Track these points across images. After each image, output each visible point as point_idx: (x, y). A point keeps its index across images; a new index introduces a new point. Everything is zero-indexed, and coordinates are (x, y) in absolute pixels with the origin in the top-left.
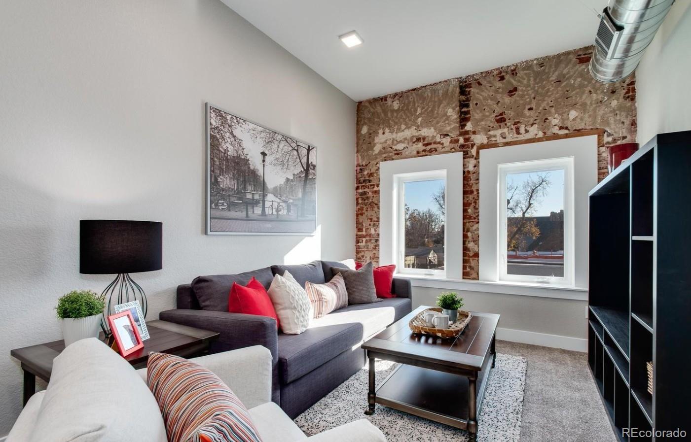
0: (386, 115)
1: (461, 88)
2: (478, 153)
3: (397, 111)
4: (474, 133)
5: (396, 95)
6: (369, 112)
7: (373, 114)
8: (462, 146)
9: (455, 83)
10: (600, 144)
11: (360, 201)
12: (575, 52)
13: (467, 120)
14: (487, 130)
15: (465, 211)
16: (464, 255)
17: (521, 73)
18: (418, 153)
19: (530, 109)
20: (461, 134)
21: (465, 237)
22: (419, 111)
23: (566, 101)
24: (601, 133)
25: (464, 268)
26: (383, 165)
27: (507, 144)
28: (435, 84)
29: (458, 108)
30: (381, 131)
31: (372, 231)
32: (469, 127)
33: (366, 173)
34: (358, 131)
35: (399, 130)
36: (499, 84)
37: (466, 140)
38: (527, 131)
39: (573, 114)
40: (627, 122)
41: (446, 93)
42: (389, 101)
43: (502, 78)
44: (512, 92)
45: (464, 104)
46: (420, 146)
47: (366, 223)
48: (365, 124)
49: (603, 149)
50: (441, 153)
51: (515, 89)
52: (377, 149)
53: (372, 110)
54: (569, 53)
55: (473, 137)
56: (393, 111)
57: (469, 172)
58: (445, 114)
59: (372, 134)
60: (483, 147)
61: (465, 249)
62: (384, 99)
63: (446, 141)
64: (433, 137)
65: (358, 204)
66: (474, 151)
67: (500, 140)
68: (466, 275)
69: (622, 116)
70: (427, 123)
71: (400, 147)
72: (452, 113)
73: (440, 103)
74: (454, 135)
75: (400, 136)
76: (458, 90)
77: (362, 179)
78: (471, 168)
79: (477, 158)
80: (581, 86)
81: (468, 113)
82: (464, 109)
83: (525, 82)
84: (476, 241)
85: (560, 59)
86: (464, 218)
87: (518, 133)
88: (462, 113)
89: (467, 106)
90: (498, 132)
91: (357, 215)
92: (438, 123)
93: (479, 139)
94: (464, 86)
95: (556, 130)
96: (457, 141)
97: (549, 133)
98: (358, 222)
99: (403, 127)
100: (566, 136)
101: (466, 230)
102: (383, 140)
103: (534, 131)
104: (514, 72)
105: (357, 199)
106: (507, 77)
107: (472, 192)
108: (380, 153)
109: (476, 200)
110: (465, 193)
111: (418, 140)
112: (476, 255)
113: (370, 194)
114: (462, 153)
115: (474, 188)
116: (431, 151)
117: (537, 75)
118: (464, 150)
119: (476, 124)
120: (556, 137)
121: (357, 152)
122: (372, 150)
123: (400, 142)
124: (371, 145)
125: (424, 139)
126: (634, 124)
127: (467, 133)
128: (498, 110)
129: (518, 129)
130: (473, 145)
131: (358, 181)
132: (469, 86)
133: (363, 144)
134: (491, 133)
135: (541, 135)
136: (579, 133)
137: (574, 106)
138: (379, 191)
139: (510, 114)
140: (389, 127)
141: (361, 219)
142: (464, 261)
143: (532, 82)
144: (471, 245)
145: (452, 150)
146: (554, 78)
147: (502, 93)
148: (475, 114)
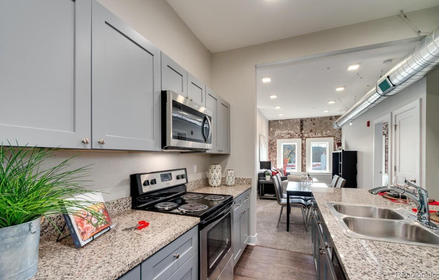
0: (278, 126)
1: (301, 121)
2: (305, 139)
3: (282, 125)
4: (304, 133)
5: (281, 120)
6: (273, 124)
7: (274, 125)
8: (301, 137)
9: (299, 120)
10: (334, 139)
11: (270, 150)
12: (329, 117)
13: (303, 130)
14: (308, 133)
15: (302, 154)
16: (302, 165)
17: (316, 120)
18: (288, 137)
19: (319, 129)
20: (301, 133)
21: (302, 161)
22: (289, 126)
23: (327, 128)
24: (334, 137)
25: (302, 169)
26: (278, 141)
27: (313, 137)
28: (293, 119)
29: (300, 127)
30: (277, 130)
31: (274, 159)
32: (303, 132)
33: (272, 142)
34: (269, 129)
35: (283, 130)
36: (311, 122)
37: (302, 135)
38: (318, 135)
39: (328, 132)
40: (340, 135)
41: (296, 122)
42: (279, 122)
43: (312, 120)
44: (314, 124)
45: (302, 126)
46: (289, 136)
47: (272, 157)
48: (271, 127)
49: (335, 141)
50: (295, 138)
51: (315, 124)
52: (276, 135)
53: (274, 123)
54: (327, 117)
55: (304, 135)
56: (281, 125)
57: (303, 144)
58: (296, 128)
59: (274, 131)
60: (306, 137)
61: (302, 164)
62: (278, 121)
63: (297, 135)
64: (293, 133)
65: (269, 151)
66: (304, 138)
67: (311, 136)
68: (302, 171)
69: (339, 133)
70: (291, 130)
71: (283, 135)
72: (299, 128)
73: (295, 124)
74: (299, 133)
75: (283, 132)
76: (300, 122)
77: (270, 144)
78: (303, 143)
79: (305, 140)
80: (330, 125)
81: (303, 128)
82: (302, 127)
83: (317, 122)
84: (305, 162)
85: (325, 118)
86: (302, 156)
87: (316, 135)
88: (301, 128)
89: (303, 126)
90: (311, 134)
91: (269, 154)
92: (294, 130)
93: (306, 135)
94: (302, 121)
95: (324, 135)
96: (300, 135)
97: (323, 136)
98: (269, 156)
99: (284, 130)
100: (327, 137)
101: (302, 159)
102: (278, 133)
103: (319, 135)
104: (314, 119)
105: (269, 150)
106: (313, 120)
107: (304, 149)
108: (277, 137)
109: (305, 151)
110: (302, 149)
111: (289, 134)
112: (305, 165)
113: (273, 148)
114: (301, 139)
115: (304, 148)
116: (292, 137)
117: (320, 121)
118: (302, 137)
119: (305, 131)
120: (324, 137)
121: (269, 135)
122: (274, 135)
123: (283, 134)
124: (273, 134)
125: (290, 134)
126: (341, 135)
127: (302, 133)
128: (311, 129)
129: (315, 134)
130: (304, 137)
131: (269, 144)
132: (303, 121)
133: (271, 133)
134: (309, 134)
135: (321, 136)
136: (330, 136)
137: (328, 130)
138: (276, 148)
139: (313, 130)
140: (280, 129)
141: (270, 155)
142: (302, 167)
143: (319, 123)
144: (304, 163)
145: (299, 138)
146: (324, 122)
147: (312, 124)
148: (305, 129)
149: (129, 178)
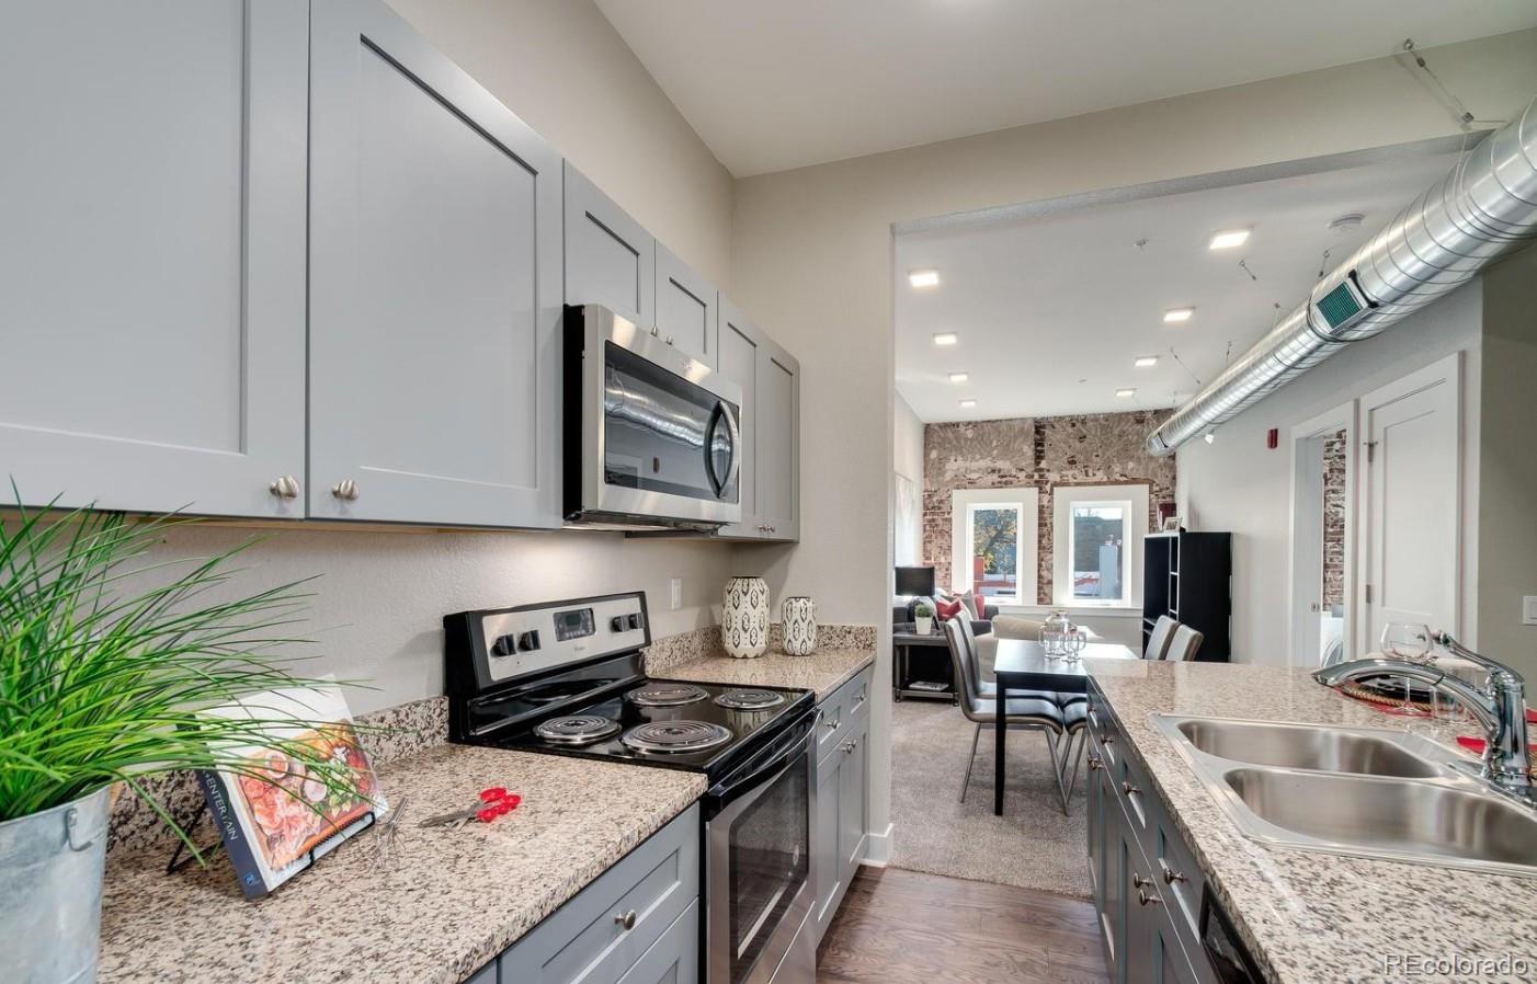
0: (959, 442)
1: (1036, 427)
2: (1052, 490)
3: (972, 440)
4: (1048, 471)
5: (969, 423)
6: (939, 437)
7: (944, 439)
8: (1036, 482)
9: (1031, 422)
10: (1151, 492)
11: (928, 528)
12: (1134, 413)
13: (1042, 458)
14: (1060, 470)
15: (1040, 542)
16: (1039, 582)
17: (1090, 424)
18: (993, 484)
19: (1097, 456)
20: (1036, 471)
21: (1040, 565)
22: (994, 444)
23: (1126, 452)
24: (1151, 483)
25: (1039, 594)
26: (957, 495)
27: (1077, 484)
28: (1011, 420)
29: (1033, 446)
30: (953, 459)
31: (943, 560)
32: (1043, 464)
33: (935, 499)
34: (926, 455)
35: (973, 459)
36: (1070, 430)
37: (1041, 476)
38: (1094, 475)
39: (1131, 465)
40: (1170, 476)
41: (1022, 430)
42: (962, 428)
43: (1073, 425)
44: (1082, 438)
45: (1039, 444)
46: (995, 477)
47: (935, 551)
48: (934, 448)
49: (1152, 496)
50: (1015, 487)
51: (1085, 437)
52: (948, 476)
53: (942, 435)
54: (1128, 414)
55: (1047, 474)
56: (966, 440)
57: (1043, 506)
58: (1022, 449)
59: (942, 460)
60: (1055, 484)
61: (1040, 577)
62: (958, 425)
63: (1022, 475)
64: (1009, 470)
65: (925, 530)
66: (1048, 487)
67: (1072, 480)
68: (1040, 601)
69: (1166, 471)
70: (1003, 456)
71: (974, 476)
72: (1029, 450)
73: (1016, 438)
74: (1030, 470)
75: (975, 465)
76: (1033, 430)
77: (930, 507)
78: (1045, 503)
79: (1051, 494)
80: (1137, 443)
81: (1042, 451)
82: (1039, 448)
83: (1093, 432)
84: (1050, 569)
85: (1121, 417)
86: (1039, 548)
87: (1087, 476)
88: (1037, 451)
89: (1042, 445)
90: (1070, 473)
91: (925, 543)
92: (1013, 457)
93: (1053, 477)
94: (1040, 427)
95: (1117, 477)
96: (1033, 477)
97: (1112, 479)
98: (925, 550)
99: (978, 456)
100: (1126, 483)
101: (1040, 560)
102: (955, 468)
103: (1100, 476)
104: (1083, 422)
105: (925, 526)
106: (1078, 425)
107: (1046, 525)
108: (952, 480)
109: (1050, 533)
110: (1040, 525)
111: (993, 471)
112: (1050, 582)
113: (940, 522)
114: (1037, 489)
115: (1048, 521)
116: (1006, 483)
117: (1103, 427)
118: (1040, 484)
119: (1051, 462)
120: (1117, 482)
121: (925, 477)
122: (943, 476)
123: (974, 471)
124: (941, 472)
125: (999, 471)
126: (1174, 478)
127: (1042, 470)
128: (1070, 453)
129: (1086, 472)
130: (1047, 482)
131: (926, 507)
132: (1044, 427)
133: (931, 468)
134: (1064, 473)
135: (1105, 479)
136: (1135, 481)
137: (1131, 458)
138: (951, 519)
139: (1080, 458)
140: (963, 455)
141: (929, 546)
142: (1039, 588)
143: (1099, 434)
144: (1044, 573)
145: (1028, 485)
146: (1116, 432)
147: (1074, 438)
148: (1049, 454)
149: (439, 626)
